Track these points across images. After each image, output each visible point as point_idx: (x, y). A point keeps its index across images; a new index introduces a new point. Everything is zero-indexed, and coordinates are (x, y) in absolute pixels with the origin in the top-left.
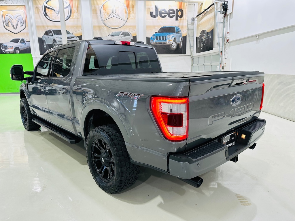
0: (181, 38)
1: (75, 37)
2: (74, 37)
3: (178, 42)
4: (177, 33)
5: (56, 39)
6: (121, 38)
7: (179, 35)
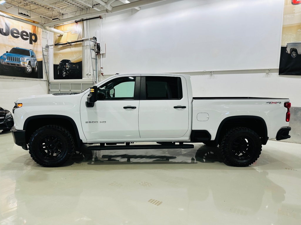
0: (36, 63)
3: (33, 65)
4: (31, 56)
7: (34, 59)
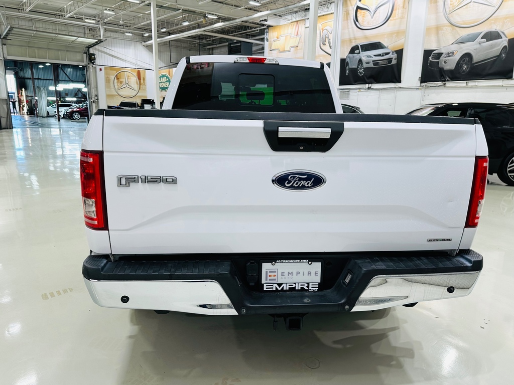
1: (391, 53)
2: (388, 53)
5: (364, 59)
6: (478, 46)
